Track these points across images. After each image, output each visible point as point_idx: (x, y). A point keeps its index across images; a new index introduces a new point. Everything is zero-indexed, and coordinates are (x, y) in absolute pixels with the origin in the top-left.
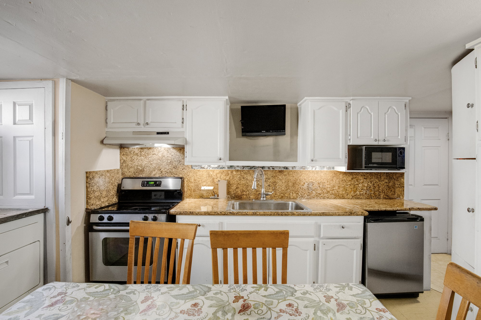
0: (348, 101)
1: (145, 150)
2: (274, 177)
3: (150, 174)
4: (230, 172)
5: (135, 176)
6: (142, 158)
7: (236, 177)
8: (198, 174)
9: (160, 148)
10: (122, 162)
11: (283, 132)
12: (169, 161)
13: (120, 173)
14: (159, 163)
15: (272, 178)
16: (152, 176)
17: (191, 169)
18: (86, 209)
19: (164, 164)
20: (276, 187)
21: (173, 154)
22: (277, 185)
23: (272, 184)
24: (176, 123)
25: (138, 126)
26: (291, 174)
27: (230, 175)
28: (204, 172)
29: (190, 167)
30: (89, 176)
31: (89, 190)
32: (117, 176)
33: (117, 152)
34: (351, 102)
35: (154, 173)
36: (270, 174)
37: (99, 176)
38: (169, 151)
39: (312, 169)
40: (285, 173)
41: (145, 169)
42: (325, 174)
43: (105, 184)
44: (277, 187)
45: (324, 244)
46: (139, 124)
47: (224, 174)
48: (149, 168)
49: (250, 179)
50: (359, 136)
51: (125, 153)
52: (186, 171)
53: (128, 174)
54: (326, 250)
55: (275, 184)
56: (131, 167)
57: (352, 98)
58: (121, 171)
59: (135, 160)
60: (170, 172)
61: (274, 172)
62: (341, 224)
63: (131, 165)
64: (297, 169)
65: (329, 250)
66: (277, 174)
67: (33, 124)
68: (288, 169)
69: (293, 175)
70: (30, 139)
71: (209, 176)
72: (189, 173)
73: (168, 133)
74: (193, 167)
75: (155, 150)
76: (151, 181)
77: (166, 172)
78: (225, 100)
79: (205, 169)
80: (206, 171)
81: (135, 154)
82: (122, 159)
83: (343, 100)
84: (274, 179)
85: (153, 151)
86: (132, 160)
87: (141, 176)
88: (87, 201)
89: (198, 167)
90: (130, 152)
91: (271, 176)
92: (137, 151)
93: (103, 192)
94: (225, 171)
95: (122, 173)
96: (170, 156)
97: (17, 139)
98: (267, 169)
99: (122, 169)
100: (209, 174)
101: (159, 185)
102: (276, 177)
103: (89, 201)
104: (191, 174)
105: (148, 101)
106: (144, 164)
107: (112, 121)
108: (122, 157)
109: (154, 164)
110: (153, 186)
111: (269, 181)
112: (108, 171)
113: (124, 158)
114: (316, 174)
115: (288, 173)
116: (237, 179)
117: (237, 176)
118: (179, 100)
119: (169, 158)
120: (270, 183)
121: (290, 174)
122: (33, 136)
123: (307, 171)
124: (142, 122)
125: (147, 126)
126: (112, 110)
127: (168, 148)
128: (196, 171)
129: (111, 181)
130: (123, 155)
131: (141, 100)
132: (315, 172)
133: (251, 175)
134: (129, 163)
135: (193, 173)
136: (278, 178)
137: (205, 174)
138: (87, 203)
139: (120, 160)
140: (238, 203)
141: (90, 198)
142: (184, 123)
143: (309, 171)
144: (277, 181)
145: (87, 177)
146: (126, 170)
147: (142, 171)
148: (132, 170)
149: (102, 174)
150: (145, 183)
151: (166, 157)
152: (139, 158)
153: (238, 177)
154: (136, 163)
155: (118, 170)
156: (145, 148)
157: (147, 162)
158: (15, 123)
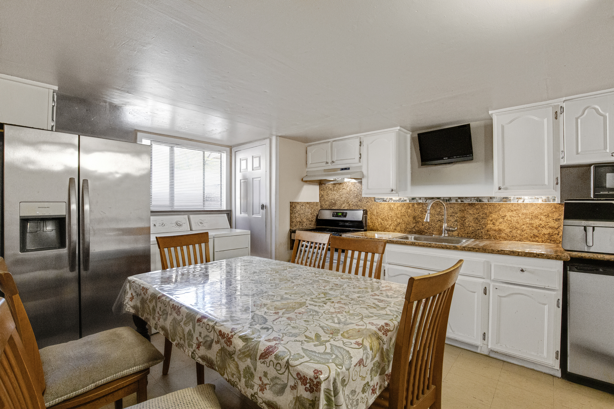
0: (559, 103)
1: (337, 185)
2: (462, 211)
3: (341, 207)
4: (411, 205)
5: (329, 208)
6: (335, 192)
7: (417, 211)
8: (380, 207)
9: (348, 183)
10: (321, 196)
11: (470, 156)
12: (355, 195)
13: (319, 206)
14: (347, 196)
15: (460, 212)
16: (342, 208)
17: (374, 202)
18: (290, 229)
19: (351, 197)
20: (465, 223)
21: (359, 188)
22: (467, 220)
23: (460, 220)
24: (354, 159)
25: (327, 165)
26: (486, 208)
27: (411, 208)
28: (385, 205)
29: (373, 200)
30: (293, 205)
31: (292, 215)
32: (316, 208)
33: (317, 188)
34: (564, 105)
35: (343, 206)
36: (457, 207)
37: (300, 206)
38: (355, 185)
39: (518, 202)
40: (477, 207)
41: (337, 202)
42: (539, 207)
43: (305, 213)
44: (467, 223)
45: (496, 289)
46: (327, 163)
47: (405, 208)
48: (340, 201)
49: (433, 212)
50: (580, 150)
51: (322, 189)
52: (369, 204)
53: (325, 207)
54: (500, 296)
55: (464, 219)
56: (327, 201)
57: (564, 99)
58: (319, 204)
59: (330, 194)
60: (356, 204)
61: (462, 205)
62: (522, 267)
63: (327, 199)
64: (494, 201)
65: (504, 297)
66: (466, 207)
67: (260, 169)
68: (481, 202)
69: (488, 208)
70: (259, 179)
71: (390, 209)
72: (372, 206)
73: (349, 169)
74: (376, 200)
75: (344, 185)
76: (339, 213)
77: (353, 205)
78: (398, 130)
79: (387, 202)
80: (388, 203)
81: (329, 189)
82: (321, 194)
83: (550, 105)
84: (462, 213)
85: (342, 186)
86: (327, 195)
87: (334, 208)
88: (291, 224)
89: (380, 200)
90: (326, 188)
91: (459, 209)
92: (331, 187)
93: (304, 219)
94: (406, 204)
95: (321, 206)
96: (357, 190)
97: (254, 180)
98: (453, 201)
99: (321, 202)
100: (390, 207)
101: (345, 216)
102: (465, 212)
103: (292, 224)
104: (374, 207)
105: (334, 142)
106: (336, 198)
107: (310, 163)
108: (321, 192)
109: (343, 198)
110: (341, 217)
111: (456, 215)
112: (307, 203)
113: (322, 193)
114: (523, 208)
115: (482, 207)
116: (418, 213)
117: (419, 209)
118: (357, 137)
119: (355, 192)
120: (457, 218)
121: (483, 207)
122: (260, 177)
123: (509, 204)
124: (330, 161)
125: (333, 164)
126: (310, 154)
127: (354, 183)
128: (378, 204)
129: (311, 211)
130: (322, 190)
131: (329, 142)
132: (521, 205)
133: (434, 208)
134: (325, 197)
135: (375, 206)
136: (468, 212)
137: (386, 207)
138: (291, 225)
139: (320, 195)
140: (413, 237)
141: (293, 222)
142: (361, 158)
143: (512, 204)
144: (466, 217)
145: (291, 206)
146: (323, 203)
147: (335, 204)
148: (327, 203)
149: (303, 204)
150: (335, 214)
151: (353, 190)
152: (333, 193)
153: (419, 211)
154: (330, 197)
155: (317, 203)
156: (337, 184)
157: (338, 196)
158: (253, 170)
